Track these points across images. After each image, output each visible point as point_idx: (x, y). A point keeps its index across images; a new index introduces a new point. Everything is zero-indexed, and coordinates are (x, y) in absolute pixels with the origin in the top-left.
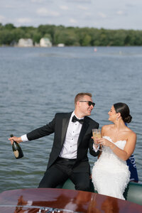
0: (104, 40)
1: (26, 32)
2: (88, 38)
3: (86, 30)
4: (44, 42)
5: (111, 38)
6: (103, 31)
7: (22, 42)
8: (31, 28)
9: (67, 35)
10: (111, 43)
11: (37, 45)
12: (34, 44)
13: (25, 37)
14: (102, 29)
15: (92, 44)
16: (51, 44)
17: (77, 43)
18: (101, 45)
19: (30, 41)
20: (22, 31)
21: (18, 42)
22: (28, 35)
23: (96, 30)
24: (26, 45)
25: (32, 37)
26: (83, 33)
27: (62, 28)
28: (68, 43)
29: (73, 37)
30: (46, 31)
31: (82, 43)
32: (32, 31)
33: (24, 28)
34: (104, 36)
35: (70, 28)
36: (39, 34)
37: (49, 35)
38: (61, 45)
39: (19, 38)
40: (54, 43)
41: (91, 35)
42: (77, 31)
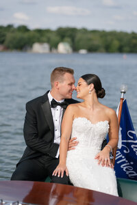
0: (135, 46)
2: (116, 43)
3: (113, 34)
4: (63, 48)
6: (134, 36)
7: (37, 47)
8: (48, 31)
9: (90, 40)
11: (54, 51)
12: (51, 49)
13: (41, 42)
14: (133, 33)
15: (121, 50)
16: (71, 50)
17: (102, 49)
19: (46, 46)
20: (38, 35)
21: (31, 47)
22: (44, 39)
23: (126, 34)
24: (41, 51)
25: (48, 41)
26: (109, 38)
27: (85, 31)
28: (92, 50)
29: (97, 41)
30: (66, 34)
31: (108, 49)
32: (49, 35)
33: (39, 31)
34: (134, 41)
35: (94, 32)
36: (57, 38)
37: (69, 40)
38: (83, 52)
39: (33, 42)
40: (75, 49)
41: (120, 40)
42: (103, 34)
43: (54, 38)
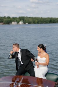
0: (42, 21)
1: (14, 19)
2: (37, 21)
3: (35, 18)
4: (21, 23)
5: (45, 21)
6: (42, 18)
8: (16, 18)
9: (29, 20)
10: (45, 22)
11: (18, 24)
12: (17, 23)
13: (14, 21)
14: (41, 18)
15: (38, 23)
16: (23, 23)
17: (33, 23)
20: (13, 19)
21: (11, 23)
22: (15, 20)
23: (39, 18)
24: (14, 24)
25: (16, 21)
26: (34, 19)
27: (27, 17)
28: (29, 23)
29: (31, 21)
31: (34, 23)
32: (16, 19)
33: (13, 18)
34: (42, 20)
35: (30, 17)
36: (19, 20)
37: (22, 20)
38: (27, 24)
39: (12, 22)
40: (25, 23)
41: (38, 20)
43: (18, 20)
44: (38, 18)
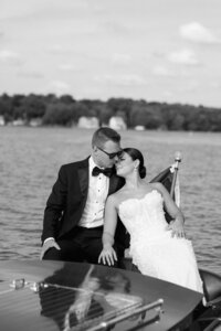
0: (203, 122)
1: (90, 108)
2: (180, 119)
3: (177, 107)
4: (115, 123)
5: (213, 119)
6: (202, 110)
7: (84, 122)
8: (97, 102)
9: (149, 114)
10: (214, 127)
12: (100, 125)
13: (88, 115)
14: (201, 107)
15: (186, 127)
16: (124, 126)
18: (199, 129)
19: (95, 121)
20: (84, 107)
21: (77, 121)
22: (93, 112)
23: (192, 108)
24: (88, 126)
25: (98, 115)
26: (172, 112)
27: (143, 103)
28: (151, 126)
29: (157, 117)
30: (119, 106)
31: (170, 126)
32: (99, 107)
33: (86, 102)
34: (203, 117)
35: (154, 104)
36: (109, 111)
37: (123, 113)
38: (140, 128)
39: (80, 116)
40: (130, 125)
41: (185, 115)
42: (165, 108)
43: (104, 110)
44: (187, 106)
